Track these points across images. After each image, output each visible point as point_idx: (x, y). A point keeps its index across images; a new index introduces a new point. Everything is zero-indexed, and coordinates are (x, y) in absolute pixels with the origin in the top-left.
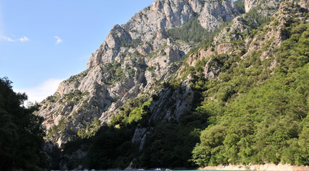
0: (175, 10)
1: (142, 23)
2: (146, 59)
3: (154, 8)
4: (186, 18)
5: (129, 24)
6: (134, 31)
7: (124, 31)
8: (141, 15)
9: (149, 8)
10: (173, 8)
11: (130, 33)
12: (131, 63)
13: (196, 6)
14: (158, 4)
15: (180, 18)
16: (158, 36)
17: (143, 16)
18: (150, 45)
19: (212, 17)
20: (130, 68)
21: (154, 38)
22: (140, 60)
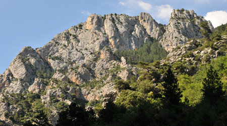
0: (122, 29)
1: (70, 47)
2: (84, 90)
3: (90, 26)
4: (139, 42)
5: (48, 47)
6: (57, 58)
7: (41, 58)
8: (67, 36)
9: (81, 26)
10: (119, 26)
11: (50, 61)
12: (59, 93)
13: (152, 29)
14: (95, 20)
15: (130, 41)
16: (102, 56)
17: (71, 37)
18: (90, 70)
19: (183, 38)
20: (58, 101)
21: (96, 60)
22: (74, 90)
